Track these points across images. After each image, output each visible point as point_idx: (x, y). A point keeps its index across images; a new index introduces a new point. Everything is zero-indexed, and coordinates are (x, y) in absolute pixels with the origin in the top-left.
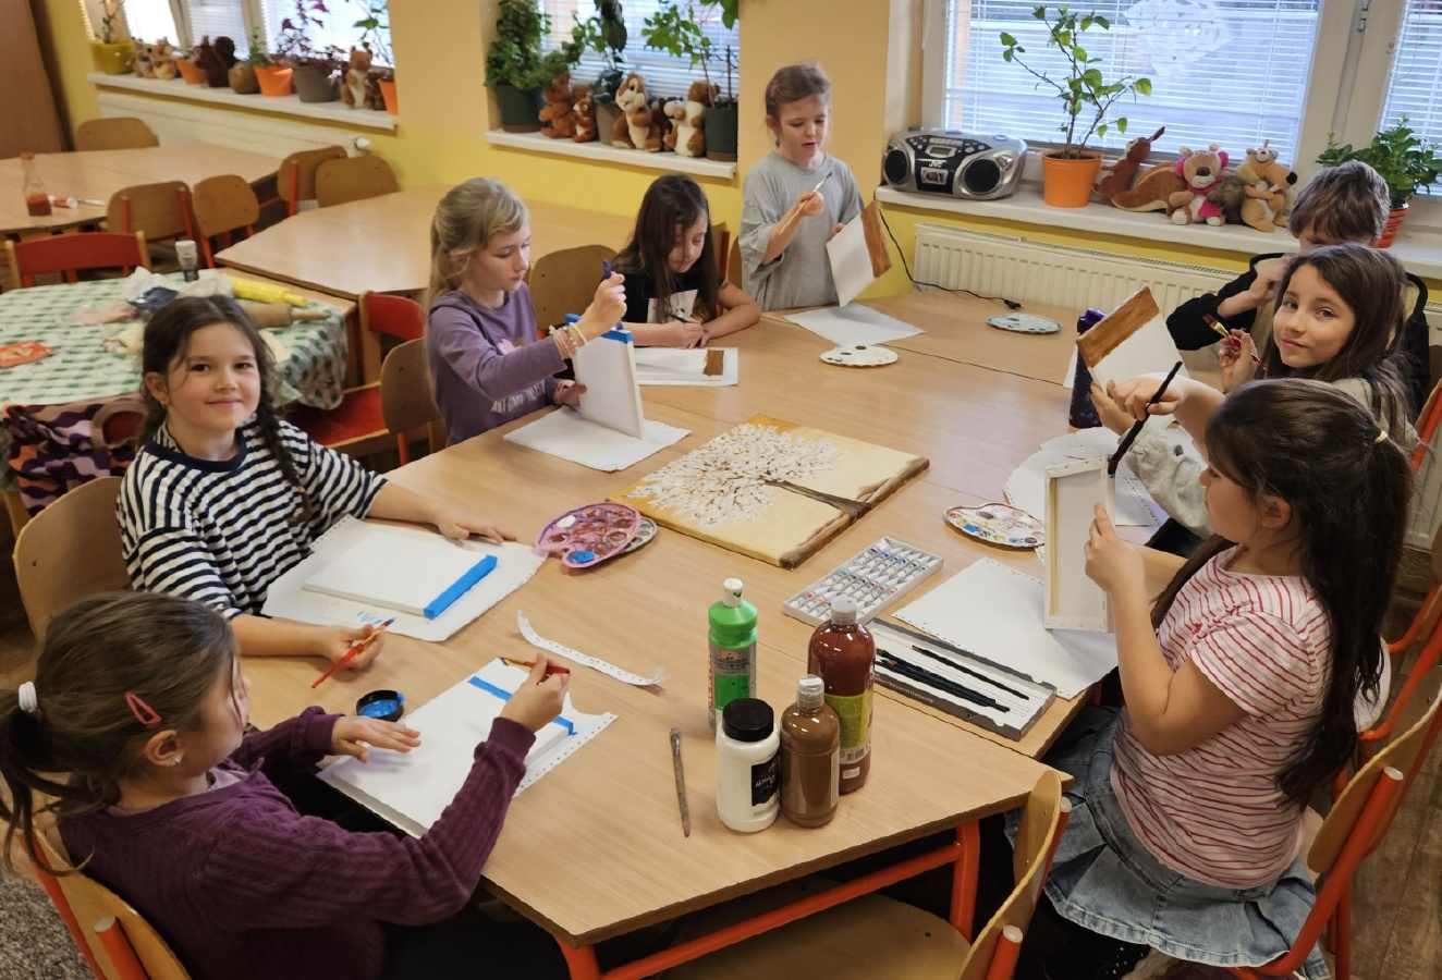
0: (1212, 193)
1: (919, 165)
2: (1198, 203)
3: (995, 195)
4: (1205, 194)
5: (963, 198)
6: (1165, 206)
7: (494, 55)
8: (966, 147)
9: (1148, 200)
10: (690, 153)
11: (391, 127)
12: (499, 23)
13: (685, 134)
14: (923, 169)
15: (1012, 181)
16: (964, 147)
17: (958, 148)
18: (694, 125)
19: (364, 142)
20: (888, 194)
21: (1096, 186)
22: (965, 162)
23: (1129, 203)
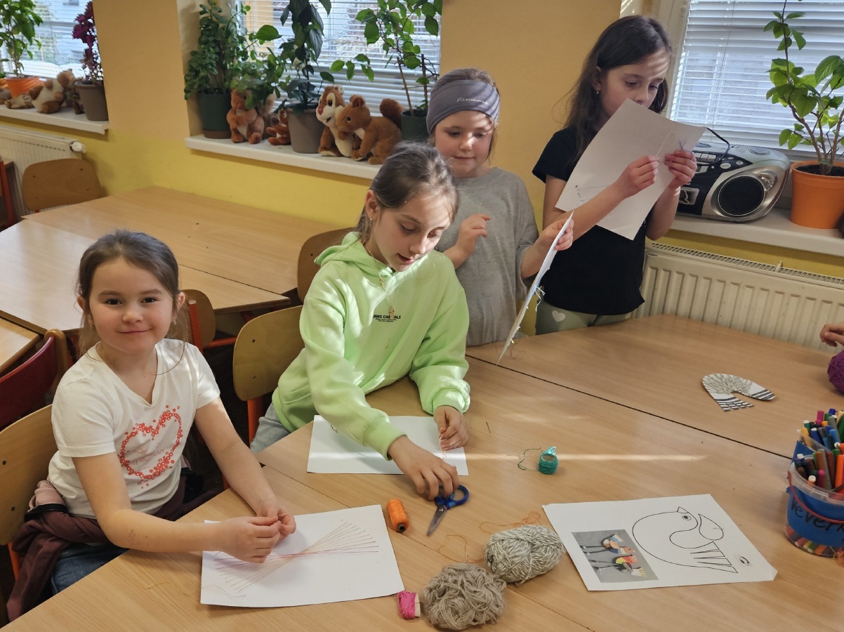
5: (713, 219)
8: (721, 162)
11: (103, 133)
15: (775, 201)
16: (718, 164)
17: (710, 163)
19: (78, 146)
22: (721, 179)
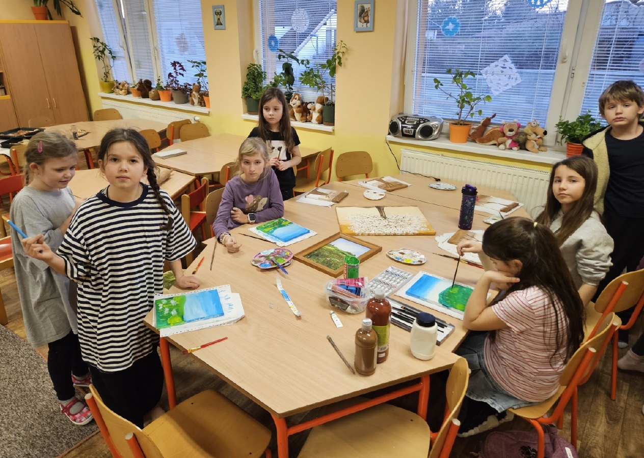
0: (514, 138)
1: (402, 127)
2: (509, 141)
3: (431, 138)
4: (511, 139)
5: (419, 139)
6: (496, 143)
7: (245, 87)
9: (490, 141)
10: (317, 122)
11: (207, 113)
12: (248, 75)
13: (315, 115)
14: (404, 129)
15: (438, 133)
16: (420, 121)
17: (418, 121)
18: (318, 112)
19: (197, 118)
20: (391, 138)
21: (470, 135)
22: (421, 126)
23: (482, 141)
